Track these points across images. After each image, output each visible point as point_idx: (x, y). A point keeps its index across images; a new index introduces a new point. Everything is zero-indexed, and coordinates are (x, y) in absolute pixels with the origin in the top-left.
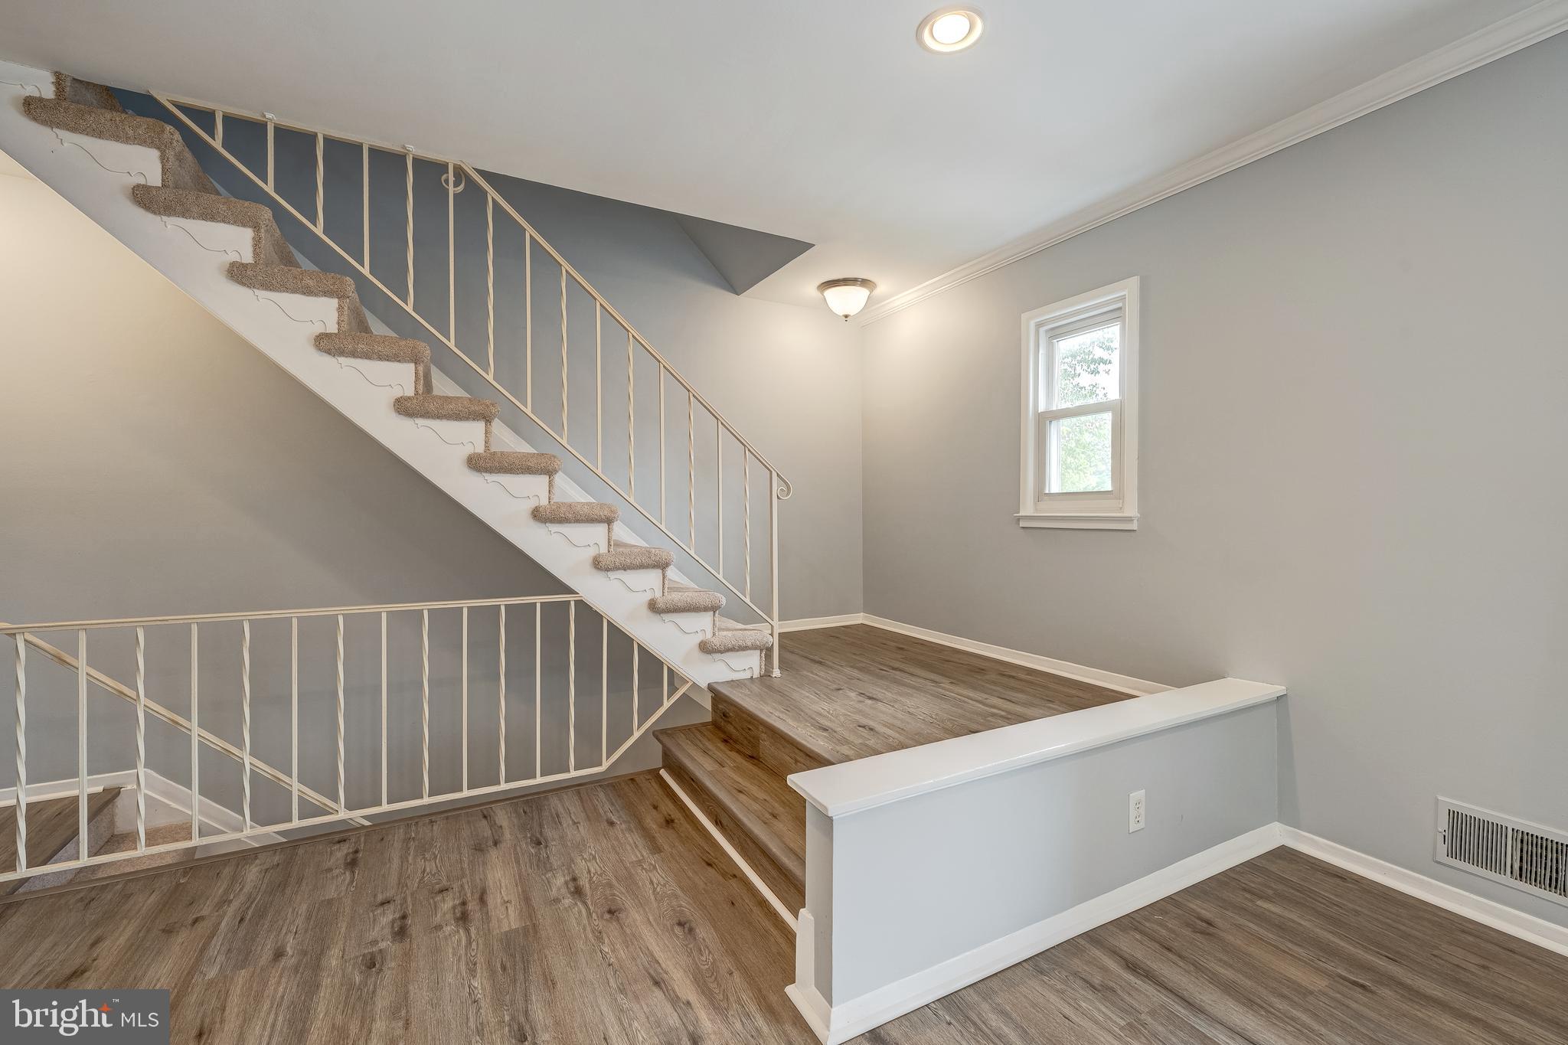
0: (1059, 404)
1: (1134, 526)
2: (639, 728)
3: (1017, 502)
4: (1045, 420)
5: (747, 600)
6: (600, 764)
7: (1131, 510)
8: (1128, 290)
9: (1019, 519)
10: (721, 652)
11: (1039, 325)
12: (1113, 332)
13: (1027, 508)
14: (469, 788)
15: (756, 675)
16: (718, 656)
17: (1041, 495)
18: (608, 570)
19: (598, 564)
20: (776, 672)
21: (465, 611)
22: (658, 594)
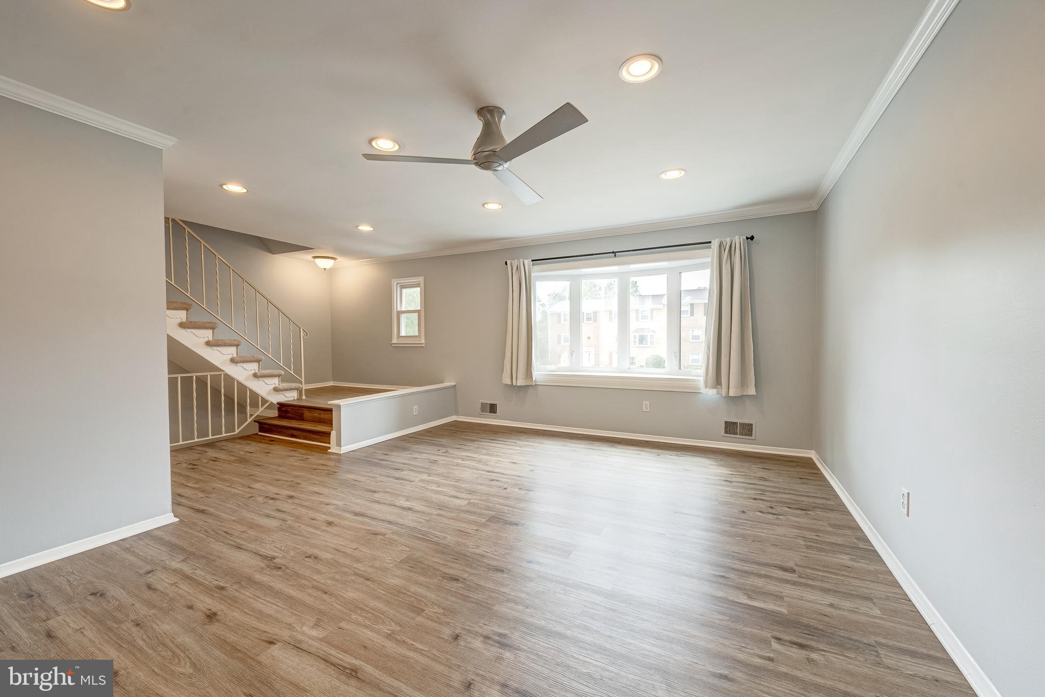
0: (403, 309)
1: (424, 345)
2: (250, 418)
3: (391, 339)
4: (399, 313)
5: (292, 373)
6: (235, 432)
7: (423, 341)
8: (421, 279)
9: (392, 344)
10: (282, 391)
11: (397, 284)
12: (419, 289)
13: (395, 341)
14: (182, 441)
15: (296, 398)
16: (280, 392)
17: (399, 336)
18: (237, 363)
19: (233, 361)
20: (304, 397)
21: (179, 378)
22: (257, 371)
